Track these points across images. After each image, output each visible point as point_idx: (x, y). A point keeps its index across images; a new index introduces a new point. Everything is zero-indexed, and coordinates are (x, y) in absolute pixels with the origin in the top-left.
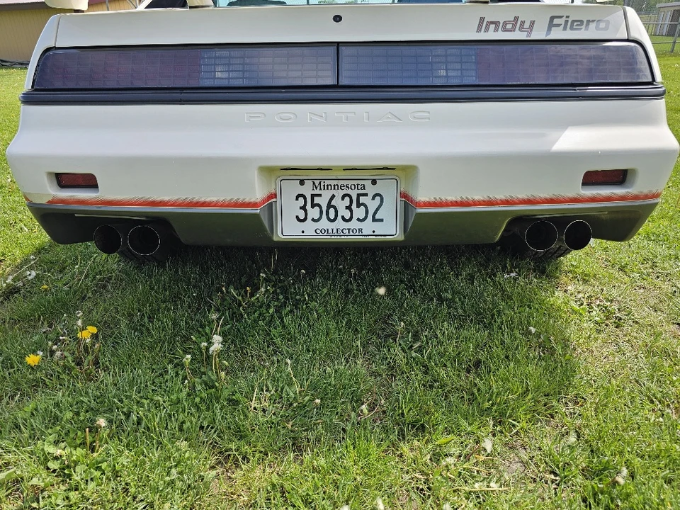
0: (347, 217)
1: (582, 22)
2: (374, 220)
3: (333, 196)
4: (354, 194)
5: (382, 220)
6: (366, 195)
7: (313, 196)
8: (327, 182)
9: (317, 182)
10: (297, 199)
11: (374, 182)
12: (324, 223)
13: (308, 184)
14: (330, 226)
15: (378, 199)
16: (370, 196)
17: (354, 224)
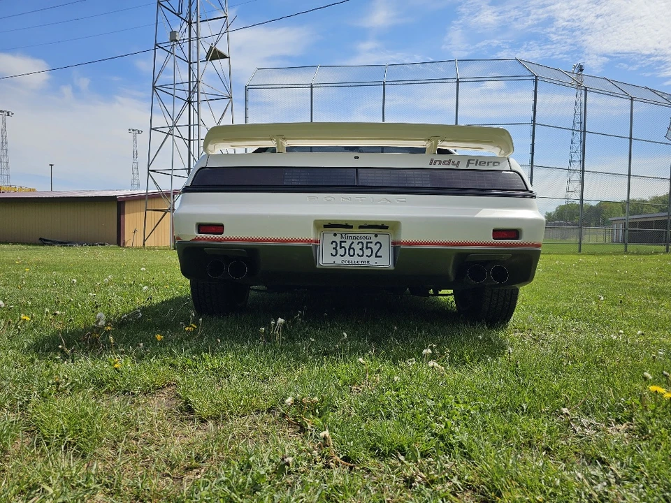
0: (361, 254)
1: (485, 163)
2: (376, 256)
3: (353, 243)
4: (365, 241)
5: (381, 257)
6: (371, 242)
7: (341, 242)
8: (349, 235)
9: (343, 235)
10: (332, 243)
11: (376, 236)
12: (347, 257)
13: (339, 236)
14: (351, 259)
15: (378, 245)
16: (374, 243)
17: (365, 259)
